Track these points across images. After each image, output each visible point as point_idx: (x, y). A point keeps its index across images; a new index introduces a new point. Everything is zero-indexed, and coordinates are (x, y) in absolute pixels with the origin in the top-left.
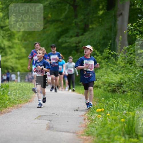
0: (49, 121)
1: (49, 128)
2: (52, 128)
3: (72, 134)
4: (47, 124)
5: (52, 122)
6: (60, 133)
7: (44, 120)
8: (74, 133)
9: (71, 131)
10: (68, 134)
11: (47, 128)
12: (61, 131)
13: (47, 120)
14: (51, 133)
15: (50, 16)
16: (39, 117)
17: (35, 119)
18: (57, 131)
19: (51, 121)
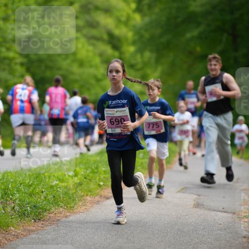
0: (197, 195)
1: (198, 205)
2: (202, 205)
3: (230, 215)
4: (194, 200)
5: (201, 197)
6: (213, 213)
7: (190, 193)
8: (234, 213)
9: (229, 211)
10: (225, 214)
11: (194, 204)
12: (215, 211)
13: (195, 194)
14: (200, 212)
15: (198, 49)
16: (183, 189)
17: (178, 192)
18: (209, 209)
19: (199, 195)
